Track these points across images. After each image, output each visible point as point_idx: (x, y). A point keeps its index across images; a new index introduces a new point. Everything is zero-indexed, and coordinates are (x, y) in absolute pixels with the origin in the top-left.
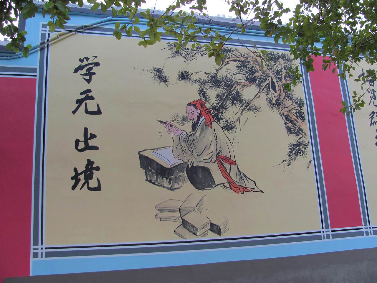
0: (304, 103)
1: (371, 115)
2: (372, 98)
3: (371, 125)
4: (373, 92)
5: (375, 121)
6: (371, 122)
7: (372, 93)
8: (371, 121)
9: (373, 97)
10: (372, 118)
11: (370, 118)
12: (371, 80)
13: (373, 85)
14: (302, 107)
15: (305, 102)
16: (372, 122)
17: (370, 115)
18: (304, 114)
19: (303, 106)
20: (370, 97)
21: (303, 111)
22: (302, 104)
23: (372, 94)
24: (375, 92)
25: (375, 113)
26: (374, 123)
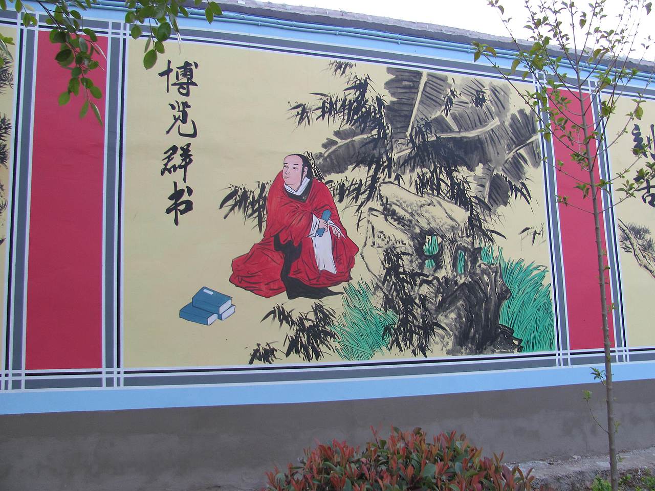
0: (10, 128)
1: (169, 154)
2: (176, 119)
3: (162, 173)
4: (184, 108)
5: (175, 165)
6: (164, 167)
7: (181, 109)
8: (166, 165)
9: (181, 118)
10: (169, 159)
11: (165, 159)
12: (184, 83)
13: (187, 94)
14: (4, 135)
15: (13, 125)
16: (168, 167)
17: (165, 153)
18: (7, 148)
19: (5, 133)
20: (174, 116)
21: (4, 143)
22: (5, 129)
23: (179, 111)
24: (189, 107)
25: (179, 149)
26: (172, 169)
